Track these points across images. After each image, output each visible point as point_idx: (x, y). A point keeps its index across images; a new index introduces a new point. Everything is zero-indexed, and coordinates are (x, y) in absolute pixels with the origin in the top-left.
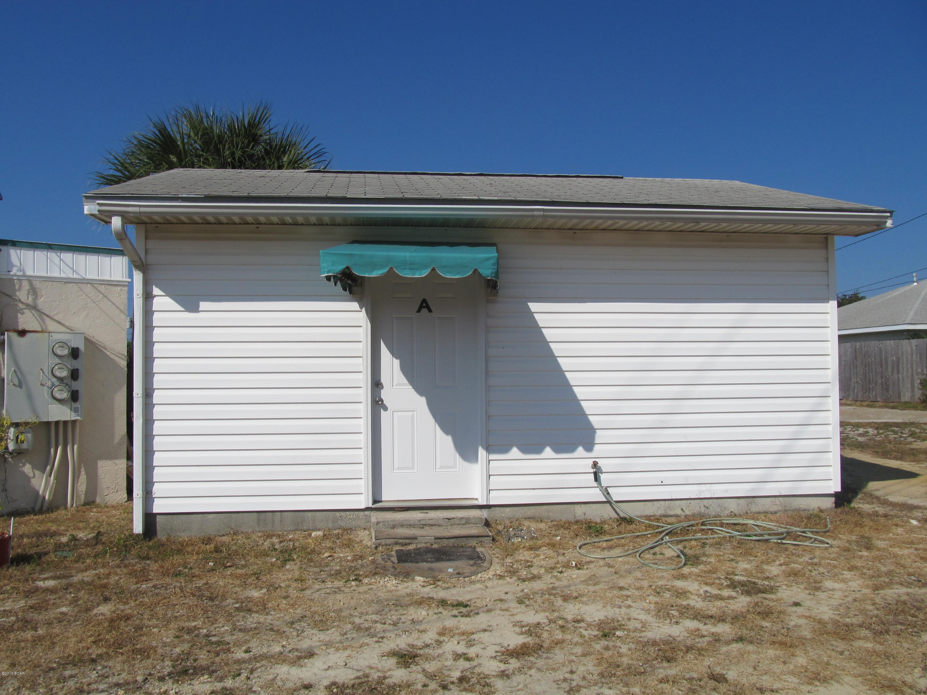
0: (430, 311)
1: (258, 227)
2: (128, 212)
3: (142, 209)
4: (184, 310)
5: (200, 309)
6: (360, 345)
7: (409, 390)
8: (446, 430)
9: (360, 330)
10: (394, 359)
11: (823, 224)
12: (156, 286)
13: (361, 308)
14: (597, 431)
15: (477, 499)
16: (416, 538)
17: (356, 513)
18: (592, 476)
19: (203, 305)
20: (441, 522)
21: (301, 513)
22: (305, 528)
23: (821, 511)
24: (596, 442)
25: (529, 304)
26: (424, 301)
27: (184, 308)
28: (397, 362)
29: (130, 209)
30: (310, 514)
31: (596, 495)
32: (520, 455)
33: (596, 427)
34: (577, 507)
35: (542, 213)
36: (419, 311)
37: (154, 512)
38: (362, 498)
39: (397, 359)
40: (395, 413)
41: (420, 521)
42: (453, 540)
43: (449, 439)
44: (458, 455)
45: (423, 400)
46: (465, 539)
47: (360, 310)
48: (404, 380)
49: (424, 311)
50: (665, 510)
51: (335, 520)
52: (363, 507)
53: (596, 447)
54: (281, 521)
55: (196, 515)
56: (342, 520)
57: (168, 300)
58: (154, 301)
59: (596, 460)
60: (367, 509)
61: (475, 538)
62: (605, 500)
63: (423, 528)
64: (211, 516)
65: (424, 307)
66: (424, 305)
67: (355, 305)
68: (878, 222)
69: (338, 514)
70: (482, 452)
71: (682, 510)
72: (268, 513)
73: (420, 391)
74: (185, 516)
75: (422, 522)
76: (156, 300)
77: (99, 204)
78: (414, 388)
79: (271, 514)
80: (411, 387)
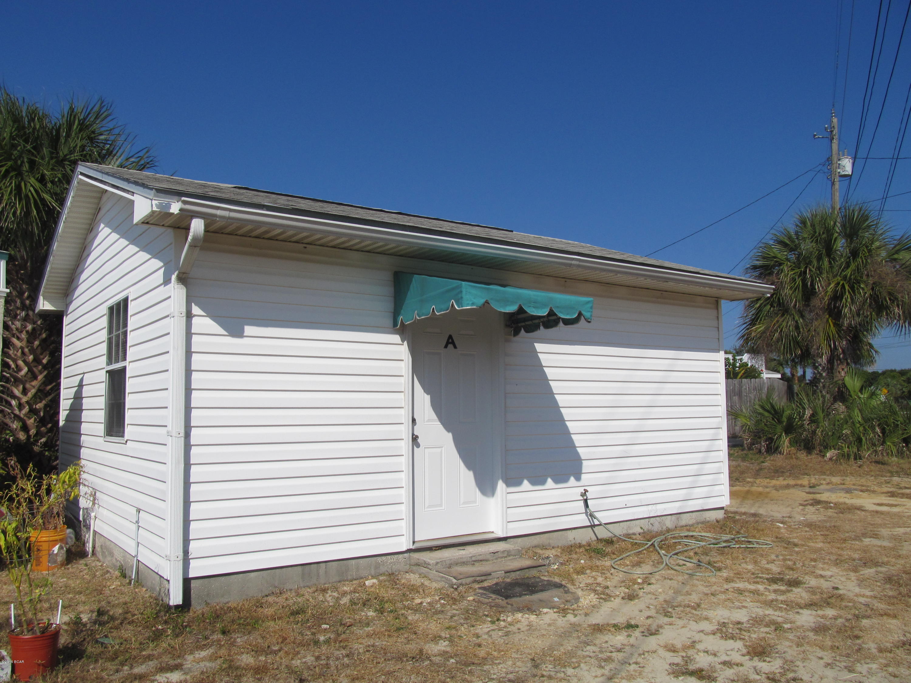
0: (455, 347)
1: (305, 247)
2: (215, 216)
3: (233, 215)
4: (227, 334)
5: (245, 334)
6: (402, 380)
7: (438, 426)
8: (469, 465)
9: (402, 364)
10: (425, 394)
11: (739, 291)
12: (196, 305)
13: (403, 341)
14: (583, 461)
15: (493, 532)
16: (490, 574)
17: (396, 556)
18: (582, 503)
19: (249, 330)
20: (489, 557)
21: (345, 562)
22: (349, 577)
23: (717, 521)
24: (583, 472)
25: (535, 344)
26: (450, 337)
27: (228, 333)
28: (427, 398)
29: (219, 212)
30: (353, 562)
31: (582, 520)
32: (531, 488)
33: (583, 458)
34: (569, 532)
35: (577, 263)
36: (446, 347)
37: (190, 577)
38: (403, 539)
39: (428, 394)
40: (426, 450)
41: (471, 557)
42: (518, 573)
43: (471, 474)
44: (477, 490)
45: (450, 436)
46: (527, 570)
47: (402, 343)
48: (434, 416)
49: (450, 346)
50: (627, 530)
51: (377, 566)
52: (404, 549)
53: (583, 476)
54: (326, 572)
55: (235, 576)
56: (383, 565)
57: (208, 321)
58: (193, 322)
59: (586, 488)
60: (409, 551)
61: (535, 569)
62: (590, 524)
63: (474, 564)
64: (252, 574)
65: (450, 343)
66: (450, 341)
67: (396, 338)
68: (763, 291)
69: (379, 559)
70: (501, 485)
71: (641, 528)
72: (312, 565)
73: (448, 427)
74: (223, 578)
75: (474, 559)
76: (195, 320)
77: (185, 202)
78: (442, 423)
79: (316, 565)
80: (440, 423)
